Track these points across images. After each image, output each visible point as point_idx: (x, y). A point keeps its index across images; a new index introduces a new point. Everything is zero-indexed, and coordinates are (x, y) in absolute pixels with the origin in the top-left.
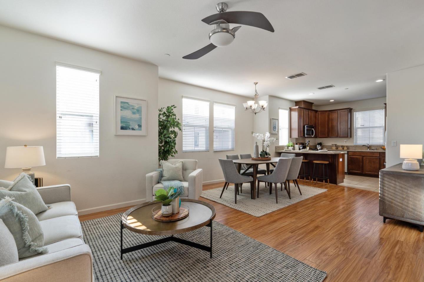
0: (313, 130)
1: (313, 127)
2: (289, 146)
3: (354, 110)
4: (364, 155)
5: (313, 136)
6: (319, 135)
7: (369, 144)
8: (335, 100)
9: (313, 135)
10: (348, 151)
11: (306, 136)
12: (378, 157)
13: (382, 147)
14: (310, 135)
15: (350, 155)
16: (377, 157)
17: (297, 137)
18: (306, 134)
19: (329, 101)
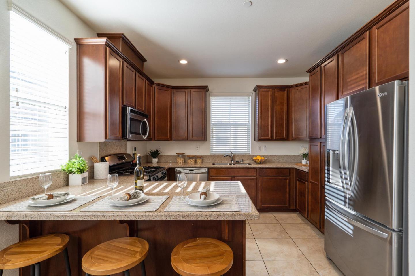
0: (145, 122)
1: (146, 116)
2: (71, 172)
3: (211, 92)
4: (233, 175)
5: (145, 138)
6: (156, 135)
7: (233, 153)
8: (189, 62)
9: (144, 133)
10: (208, 168)
11: (129, 136)
12: (255, 176)
13: (254, 158)
14: (139, 134)
15: (212, 176)
16: (252, 176)
17: (103, 140)
18: (131, 132)
19: (179, 61)
